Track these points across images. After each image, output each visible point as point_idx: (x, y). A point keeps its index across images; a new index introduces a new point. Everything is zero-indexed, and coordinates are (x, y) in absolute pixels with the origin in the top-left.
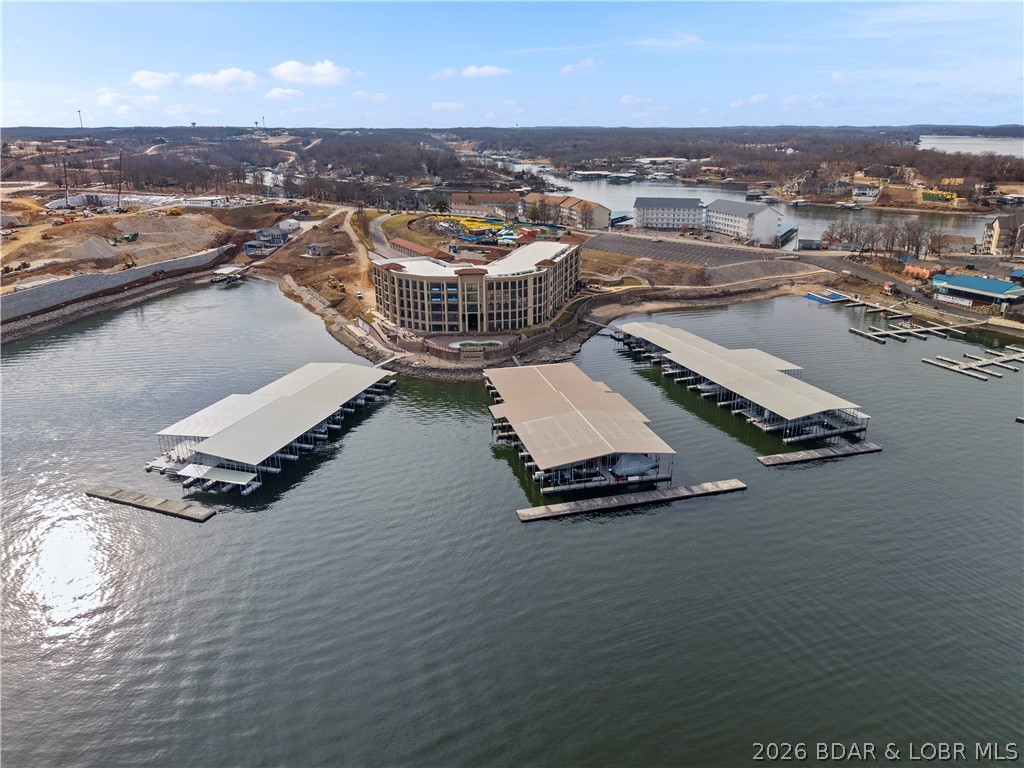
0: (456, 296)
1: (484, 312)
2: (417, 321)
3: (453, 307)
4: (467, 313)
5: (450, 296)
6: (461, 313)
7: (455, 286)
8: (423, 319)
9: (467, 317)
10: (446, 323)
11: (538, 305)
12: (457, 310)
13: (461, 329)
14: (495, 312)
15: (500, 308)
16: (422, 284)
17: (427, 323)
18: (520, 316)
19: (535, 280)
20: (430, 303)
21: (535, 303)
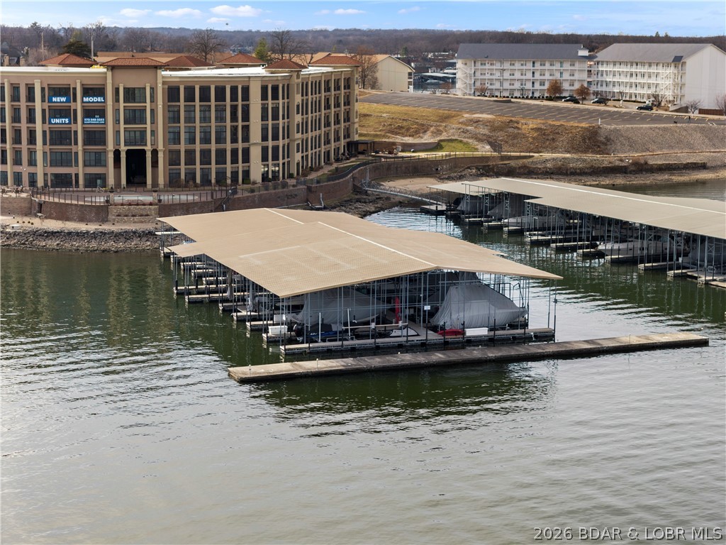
0: (102, 113)
1: (160, 147)
2: (18, 169)
3: (96, 137)
4: (123, 148)
5: (89, 113)
6: (111, 146)
7: (100, 91)
8: (32, 162)
9: (123, 156)
10: (80, 170)
11: (270, 143)
12: (104, 142)
13: (111, 181)
14: (182, 147)
15: (192, 140)
16: (31, 90)
17: (39, 170)
18: (235, 161)
19: (264, 89)
20: (47, 127)
21: (265, 138)
